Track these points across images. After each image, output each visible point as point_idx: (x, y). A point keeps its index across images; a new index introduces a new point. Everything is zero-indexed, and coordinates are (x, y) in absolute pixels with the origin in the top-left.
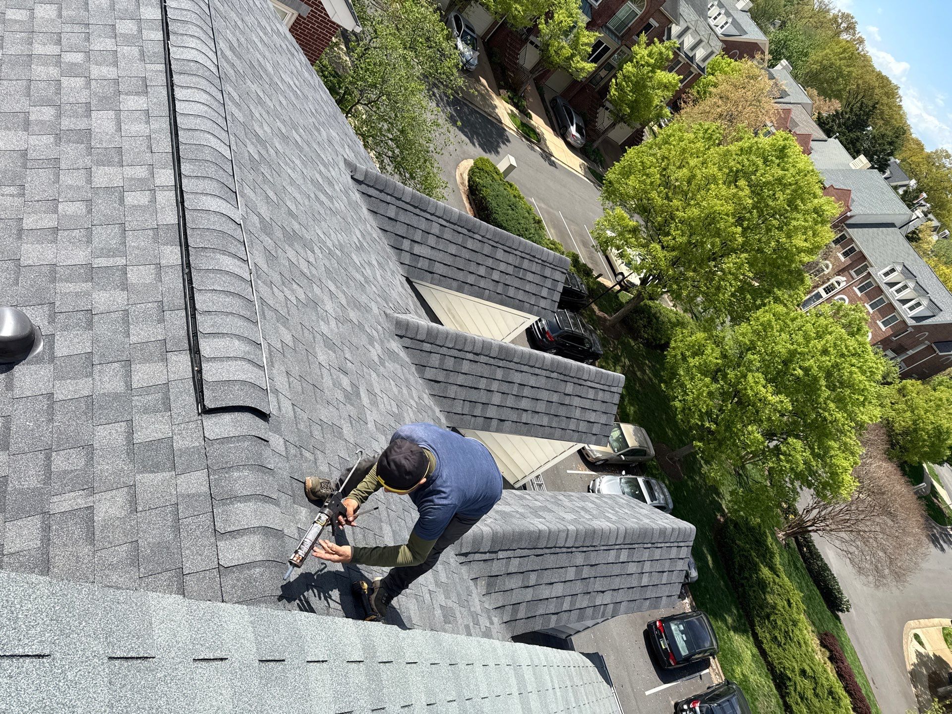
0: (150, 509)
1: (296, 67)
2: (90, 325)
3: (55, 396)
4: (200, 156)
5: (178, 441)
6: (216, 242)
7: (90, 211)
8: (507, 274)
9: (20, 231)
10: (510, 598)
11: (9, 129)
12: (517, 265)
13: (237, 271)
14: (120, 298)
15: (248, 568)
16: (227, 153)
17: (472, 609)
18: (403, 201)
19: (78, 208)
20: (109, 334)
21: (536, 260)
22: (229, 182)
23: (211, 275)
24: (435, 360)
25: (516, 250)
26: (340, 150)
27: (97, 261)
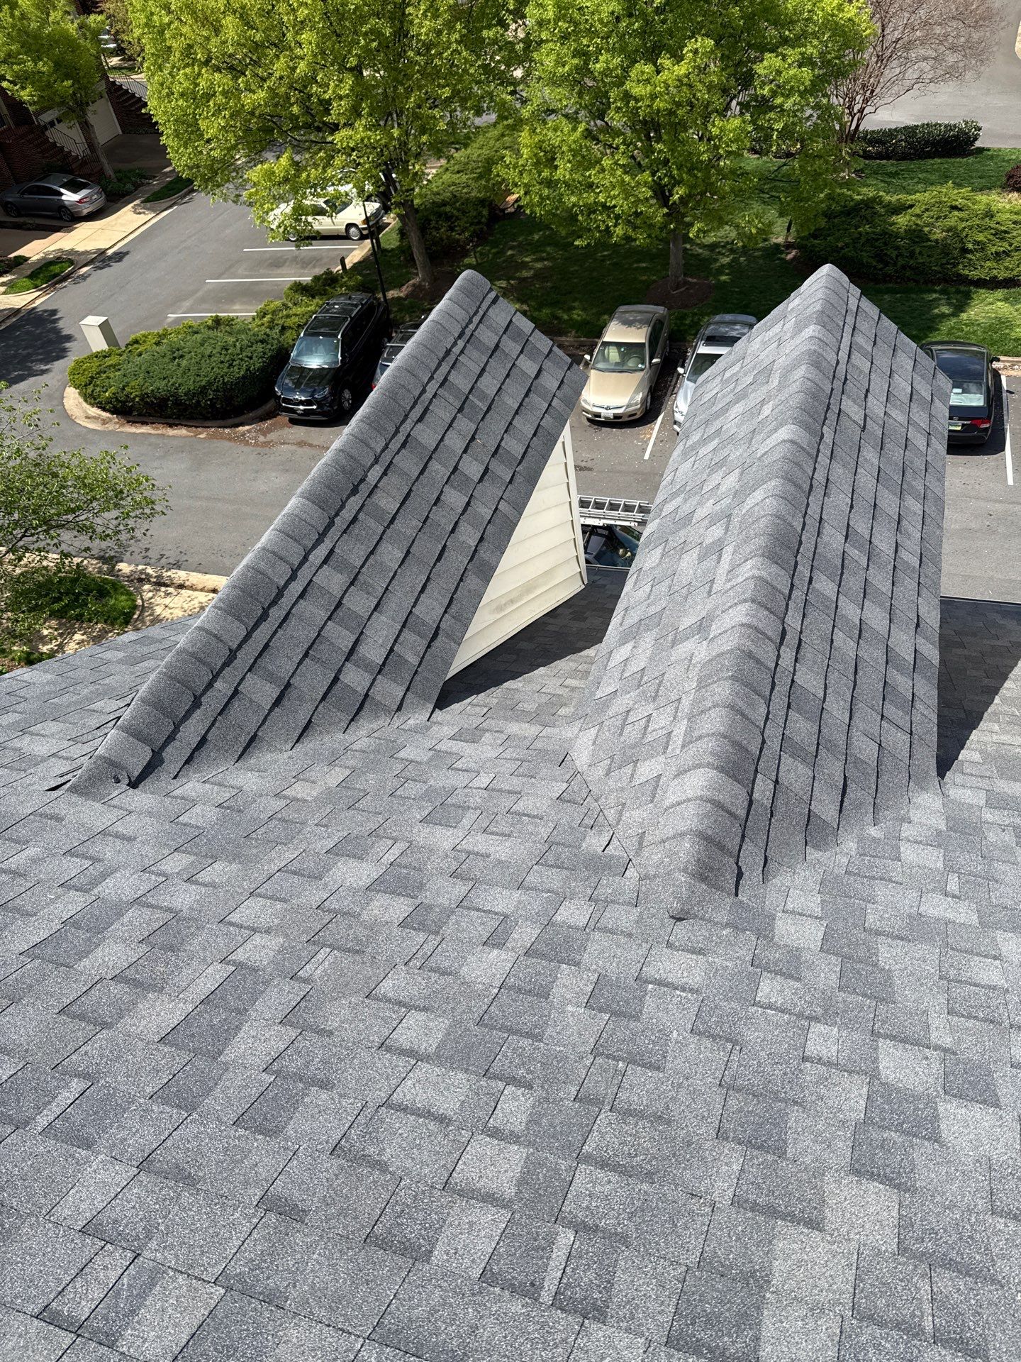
8: (473, 438)
12: (458, 404)
21: (456, 350)
25: (424, 391)
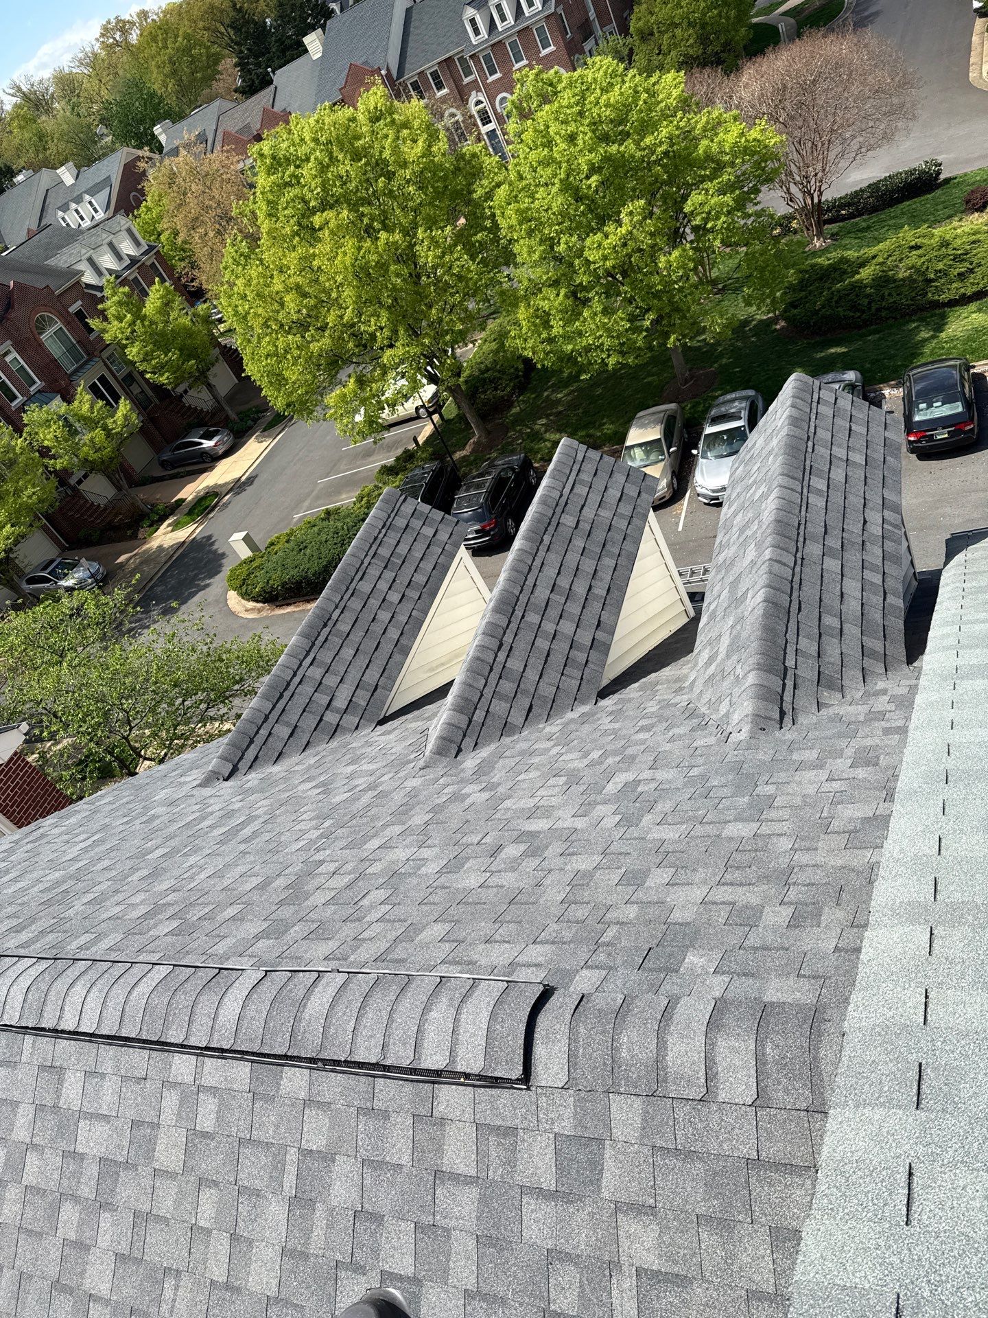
0: (654, 1187)
1: (60, 835)
2: (377, 1218)
3: (470, 1287)
4: (161, 1011)
5: (563, 1127)
6: (286, 1014)
7: (216, 1184)
8: (394, 581)
9: (228, 1287)
10: (853, 659)
11: (84, 1271)
12: (383, 565)
13: (331, 991)
14: (344, 1167)
15: (764, 1064)
16: (164, 970)
17: (862, 718)
18: (270, 713)
19: (209, 1198)
20: (393, 1193)
21: (381, 536)
22: (204, 976)
23: (332, 1031)
24: (499, 707)
25: (362, 563)
26: (186, 789)
27: (286, 1185)
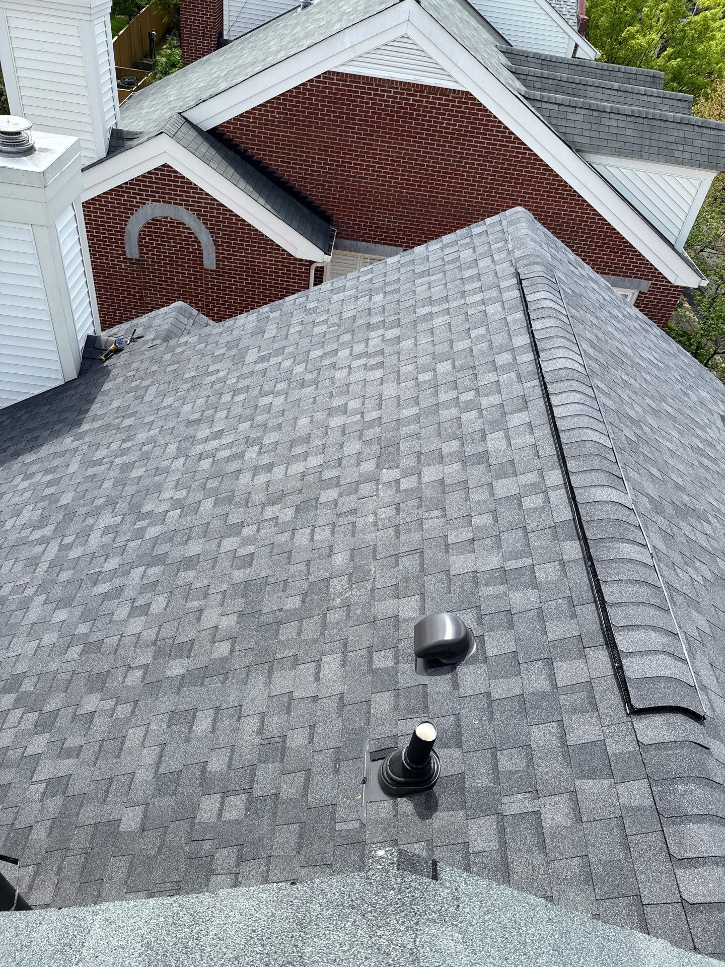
0: (595, 820)
1: (652, 341)
2: (511, 626)
3: (492, 695)
4: (583, 451)
5: (611, 745)
6: (613, 531)
7: (496, 520)
9: (447, 545)
11: (430, 465)
13: (639, 557)
14: (533, 597)
15: (719, 910)
16: (607, 443)
19: (487, 519)
20: (529, 633)
22: (614, 469)
23: (615, 565)
27: (509, 564)
